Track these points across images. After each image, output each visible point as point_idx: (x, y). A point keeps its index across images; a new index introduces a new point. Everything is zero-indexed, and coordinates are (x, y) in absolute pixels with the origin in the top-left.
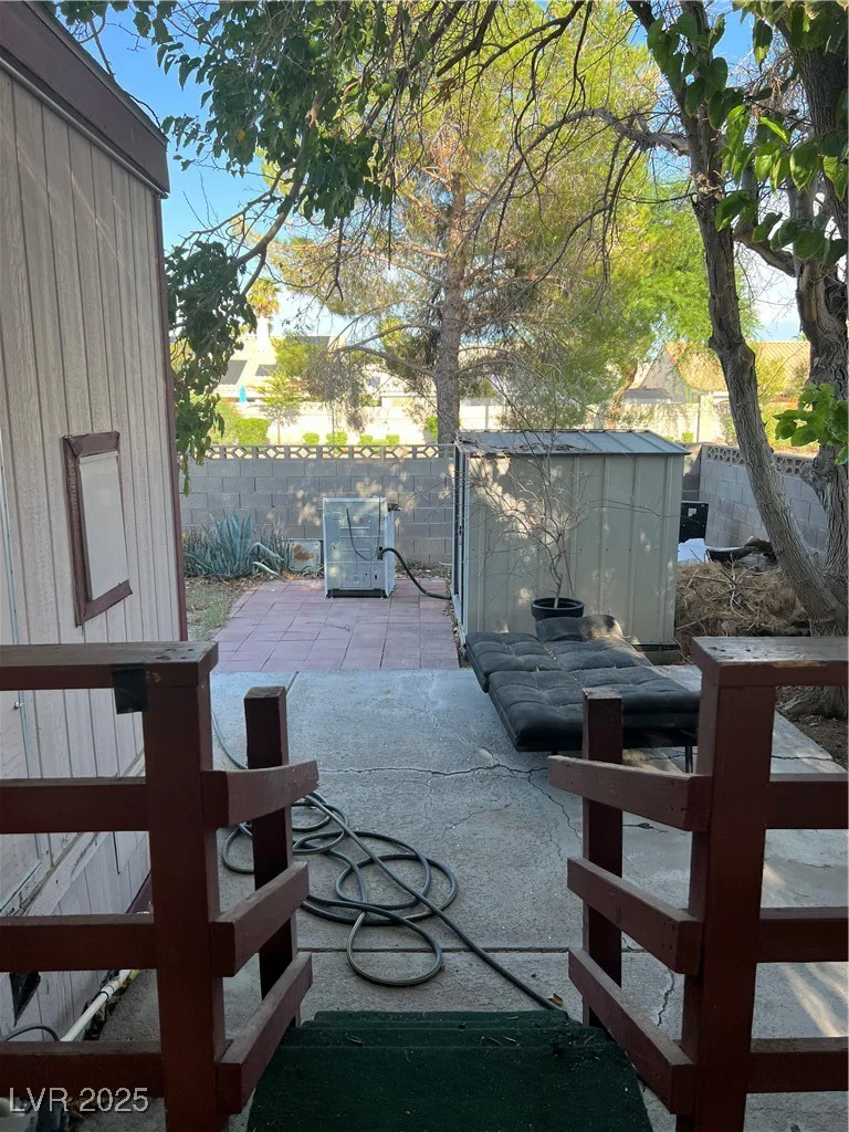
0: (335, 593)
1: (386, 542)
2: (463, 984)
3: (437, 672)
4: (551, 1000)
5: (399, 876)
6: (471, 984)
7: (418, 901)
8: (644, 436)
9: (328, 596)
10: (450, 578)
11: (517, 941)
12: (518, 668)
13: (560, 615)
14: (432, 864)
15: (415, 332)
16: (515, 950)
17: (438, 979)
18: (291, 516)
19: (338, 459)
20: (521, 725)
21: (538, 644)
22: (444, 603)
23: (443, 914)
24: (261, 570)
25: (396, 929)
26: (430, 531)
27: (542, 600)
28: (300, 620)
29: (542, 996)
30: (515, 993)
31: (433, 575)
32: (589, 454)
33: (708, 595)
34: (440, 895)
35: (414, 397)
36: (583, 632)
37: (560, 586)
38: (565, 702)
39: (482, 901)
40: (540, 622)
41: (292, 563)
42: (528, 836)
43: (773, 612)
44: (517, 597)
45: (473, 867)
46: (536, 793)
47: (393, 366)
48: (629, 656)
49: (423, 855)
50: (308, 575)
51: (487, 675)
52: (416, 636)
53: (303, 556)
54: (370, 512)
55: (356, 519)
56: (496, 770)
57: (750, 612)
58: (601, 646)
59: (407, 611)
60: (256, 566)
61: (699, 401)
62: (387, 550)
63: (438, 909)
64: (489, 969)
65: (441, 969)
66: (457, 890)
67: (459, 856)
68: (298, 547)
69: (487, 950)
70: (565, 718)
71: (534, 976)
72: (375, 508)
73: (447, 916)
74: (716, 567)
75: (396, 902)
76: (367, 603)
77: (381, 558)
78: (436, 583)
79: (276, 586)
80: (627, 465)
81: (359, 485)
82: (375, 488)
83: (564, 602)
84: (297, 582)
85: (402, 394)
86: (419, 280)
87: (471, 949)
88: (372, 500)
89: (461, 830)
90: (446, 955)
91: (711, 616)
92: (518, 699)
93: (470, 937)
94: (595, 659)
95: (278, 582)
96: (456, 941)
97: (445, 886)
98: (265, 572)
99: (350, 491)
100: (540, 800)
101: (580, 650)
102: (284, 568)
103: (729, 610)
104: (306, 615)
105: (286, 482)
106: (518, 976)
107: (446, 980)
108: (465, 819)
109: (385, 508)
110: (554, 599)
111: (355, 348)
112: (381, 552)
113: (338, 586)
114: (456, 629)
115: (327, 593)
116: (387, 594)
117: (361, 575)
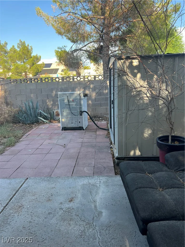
0: (64, 129)
1: (83, 109)
10: (108, 121)
18: (54, 101)
19: (69, 81)
22: (106, 132)
26: (101, 105)
27: (162, 137)
31: (102, 120)
37: (172, 129)
40: (162, 150)
41: (55, 117)
54: (76, 97)
55: (71, 100)
59: (91, 136)
60: (40, 119)
62: (83, 112)
68: (57, 112)
72: (78, 95)
76: (76, 133)
77: (81, 115)
78: (103, 123)
98: (43, 121)
105: (52, 90)
109: (82, 95)
112: (81, 113)
113: (66, 126)
114: (111, 146)
115: (61, 129)
116: (84, 129)
117: (74, 122)
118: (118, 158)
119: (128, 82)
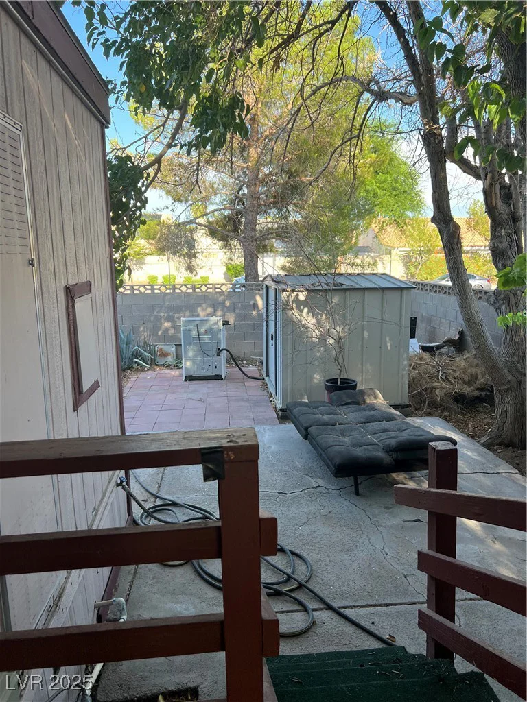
0: (190, 378)
1: (222, 345)
2: (330, 631)
3: (267, 427)
4: (388, 638)
5: (273, 562)
6: (334, 632)
7: (289, 578)
8: (383, 276)
9: (185, 380)
10: (262, 366)
11: (357, 601)
12: (325, 424)
13: (342, 388)
14: (293, 553)
15: (227, 213)
16: (357, 607)
17: (313, 629)
18: (155, 329)
19: (185, 292)
20: (338, 461)
21: (333, 408)
22: (260, 383)
23: (308, 585)
24: (139, 364)
25: (279, 597)
26: (245, 337)
27: (331, 380)
28: (170, 397)
29: (382, 636)
30: (364, 636)
31: (249, 364)
32: (355, 289)
33: (425, 373)
34: (301, 574)
35: (225, 252)
36: (360, 399)
37: (341, 371)
38: (361, 445)
39: (329, 575)
40: (333, 394)
41: (158, 360)
42: (348, 531)
43: (465, 383)
44: (312, 378)
45: (318, 554)
46: (347, 503)
47: (213, 233)
48: (392, 414)
49: (287, 548)
50: (168, 367)
51: (306, 429)
52: (247, 404)
53: (164, 355)
54: (211, 326)
55: (203, 330)
56: (318, 489)
57: (451, 383)
58: (372, 408)
59: (238, 388)
60: (136, 362)
61: (390, 254)
62: (223, 350)
63: (303, 582)
64: (344, 621)
65: (314, 623)
66: (311, 570)
67: (308, 547)
68: (161, 349)
69: (340, 608)
70: (364, 455)
71: (373, 623)
72: (215, 324)
73: (309, 586)
74: (426, 356)
75: (275, 580)
76: (211, 384)
77: (219, 355)
78: (251, 370)
79: (150, 375)
80: (378, 295)
81: (199, 309)
82: (210, 310)
83: (344, 381)
84: (162, 372)
85: (219, 250)
86: (230, 181)
87: (330, 607)
88: (212, 319)
89: (305, 529)
90: (315, 613)
91: (428, 386)
92: (332, 444)
93: (327, 600)
94: (372, 416)
95: (150, 372)
96: (318, 603)
97: (304, 567)
98: (142, 366)
99: (194, 313)
100: (350, 508)
101: (360, 410)
102: (153, 362)
103: (439, 382)
104: (173, 393)
105: (152, 308)
106: (363, 624)
107: (318, 630)
108: (306, 523)
109: (221, 323)
110: (337, 379)
111: (190, 222)
112: (219, 351)
113: (192, 374)
114: (271, 399)
115: (184, 378)
116: (223, 378)
117: (206, 366)
118: (282, 410)
119: (294, 317)
